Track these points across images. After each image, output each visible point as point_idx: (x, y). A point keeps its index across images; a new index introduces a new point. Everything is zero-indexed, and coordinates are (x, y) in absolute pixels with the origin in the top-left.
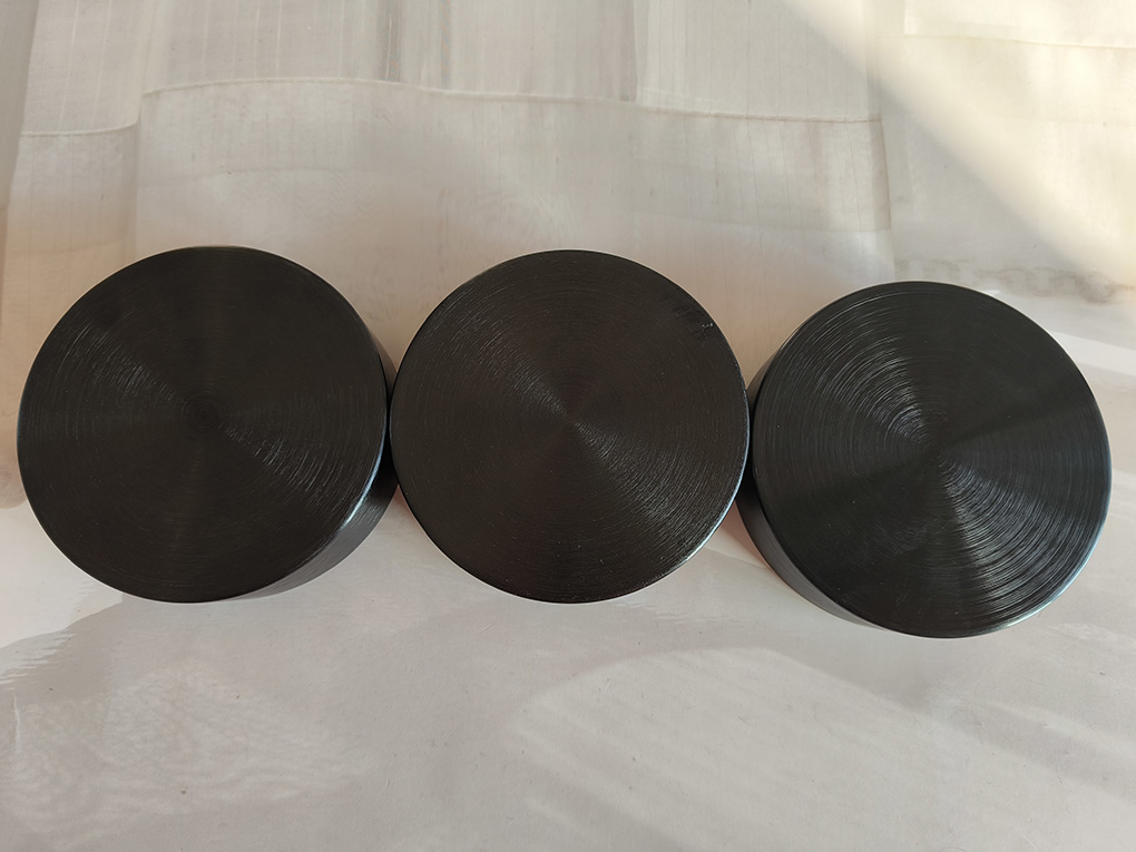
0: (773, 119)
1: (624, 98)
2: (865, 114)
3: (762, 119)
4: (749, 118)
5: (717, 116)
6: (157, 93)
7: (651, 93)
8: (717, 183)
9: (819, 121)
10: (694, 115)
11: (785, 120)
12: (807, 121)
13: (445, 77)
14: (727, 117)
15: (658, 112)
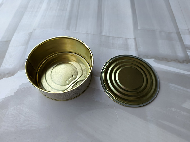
0: (120, 38)
1: (100, 34)
2: (133, 38)
3: (119, 38)
4: (117, 37)
5: (113, 37)
6: (36, 29)
7: (104, 34)
8: (113, 44)
9: (127, 38)
10: (110, 37)
11: (122, 38)
12: (125, 38)
13: (76, 30)
14: (114, 37)
15: (105, 36)
